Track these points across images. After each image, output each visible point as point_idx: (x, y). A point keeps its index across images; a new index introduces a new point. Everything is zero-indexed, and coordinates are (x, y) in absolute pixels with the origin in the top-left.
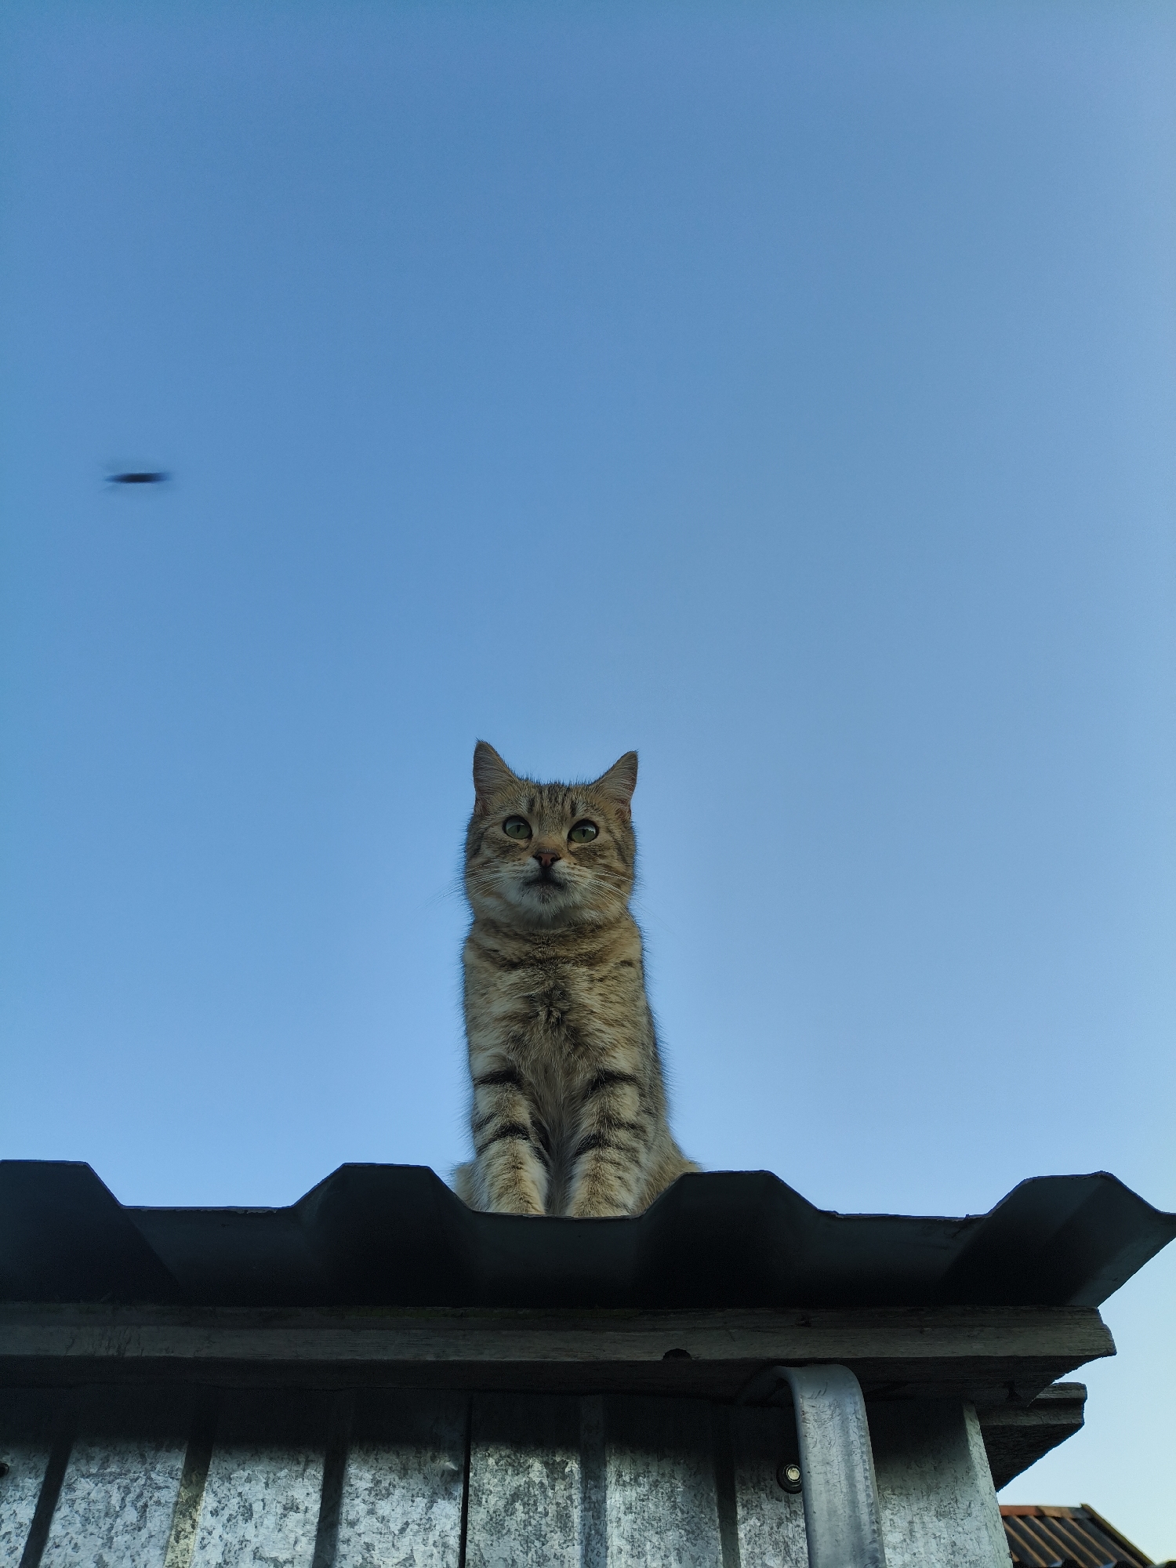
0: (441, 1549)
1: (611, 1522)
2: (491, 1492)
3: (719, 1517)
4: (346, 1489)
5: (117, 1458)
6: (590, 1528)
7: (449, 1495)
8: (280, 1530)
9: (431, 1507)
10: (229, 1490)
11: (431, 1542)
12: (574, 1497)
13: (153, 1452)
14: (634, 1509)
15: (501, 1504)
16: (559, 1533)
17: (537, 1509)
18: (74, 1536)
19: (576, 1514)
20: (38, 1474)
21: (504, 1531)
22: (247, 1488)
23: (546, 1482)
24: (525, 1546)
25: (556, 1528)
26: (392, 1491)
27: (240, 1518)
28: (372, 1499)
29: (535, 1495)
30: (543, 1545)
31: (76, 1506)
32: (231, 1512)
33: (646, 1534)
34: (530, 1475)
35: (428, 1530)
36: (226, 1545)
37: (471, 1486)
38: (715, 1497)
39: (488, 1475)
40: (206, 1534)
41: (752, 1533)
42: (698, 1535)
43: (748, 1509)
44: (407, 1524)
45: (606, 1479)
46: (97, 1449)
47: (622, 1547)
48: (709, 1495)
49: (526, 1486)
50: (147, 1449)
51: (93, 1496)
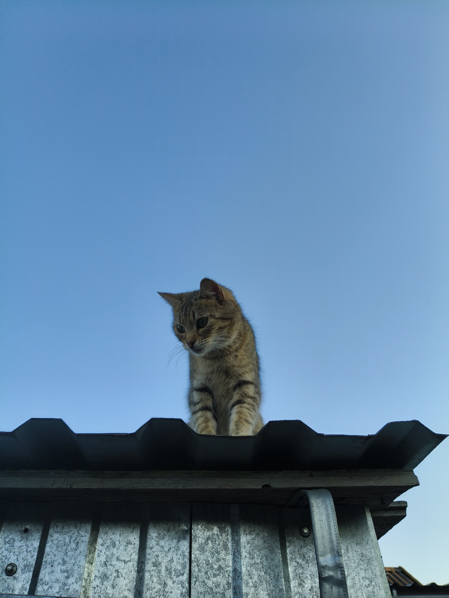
0: (183, 557)
1: (242, 547)
2: (200, 537)
3: (280, 545)
4: (148, 536)
5: (67, 526)
6: (235, 549)
7: (184, 538)
8: (125, 551)
9: (179, 542)
10: (107, 537)
11: (179, 554)
12: (229, 539)
13: (80, 524)
14: (250, 543)
15: (204, 541)
16: (224, 551)
17: (216, 543)
18: (54, 552)
19: (230, 545)
20: (39, 531)
21: (205, 550)
22: (113, 536)
23: (219, 533)
24: (212, 555)
25: (223, 549)
26: (165, 537)
27: (111, 546)
28: (158, 540)
29: (215, 538)
30: (219, 555)
31: (54, 542)
32: (108, 545)
33: (255, 551)
34: (213, 531)
35: (178, 550)
36: (107, 555)
37: (193, 535)
38: (278, 539)
39: (198, 531)
40: (99, 552)
41: (292, 551)
42: (273, 551)
43: (290, 543)
44: (170, 548)
45: (240, 533)
46: (60, 523)
47: (246, 556)
48: (276, 538)
49: (212, 535)
50: (77, 523)
51: (59, 539)
